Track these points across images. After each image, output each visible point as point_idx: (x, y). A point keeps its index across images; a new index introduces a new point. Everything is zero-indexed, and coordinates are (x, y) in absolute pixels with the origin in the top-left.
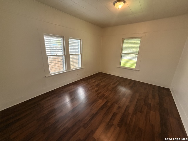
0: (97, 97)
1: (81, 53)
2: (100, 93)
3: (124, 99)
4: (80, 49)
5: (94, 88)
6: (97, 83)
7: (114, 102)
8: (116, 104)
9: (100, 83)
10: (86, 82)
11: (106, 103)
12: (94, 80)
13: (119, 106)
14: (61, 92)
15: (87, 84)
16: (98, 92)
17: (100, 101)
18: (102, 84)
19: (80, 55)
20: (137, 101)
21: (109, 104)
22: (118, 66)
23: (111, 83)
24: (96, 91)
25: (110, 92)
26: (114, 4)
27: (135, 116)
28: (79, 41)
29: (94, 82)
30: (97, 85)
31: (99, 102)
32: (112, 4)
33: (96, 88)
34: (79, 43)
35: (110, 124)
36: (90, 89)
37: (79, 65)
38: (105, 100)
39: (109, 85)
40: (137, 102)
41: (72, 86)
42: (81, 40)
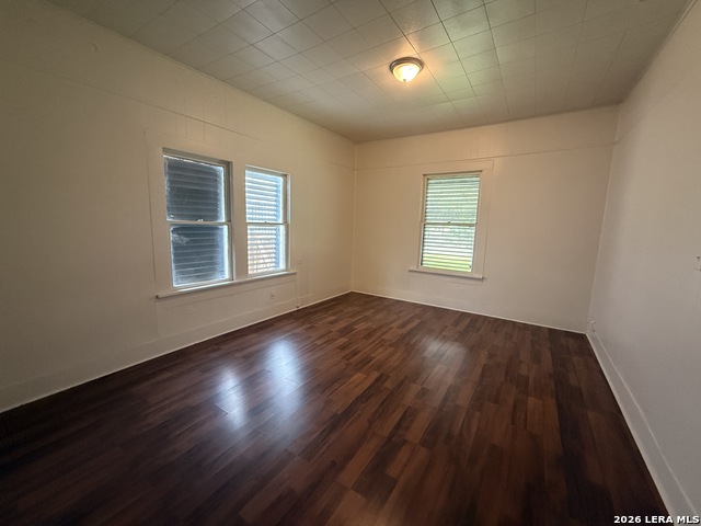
0: (347, 365)
1: (285, 222)
2: (355, 353)
3: (439, 369)
4: (281, 205)
5: (334, 340)
6: (342, 324)
7: (406, 378)
8: (414, 382)
9: (355, 323)
10: (303, 323)
11: (377, 380)
12: (333, 315)
13: (423, 388)
14: (213, 355)
15: (307, 329)
16: (347, 352)
17: (358, 376)
18: (361, 326)
19: (282, 228)
20: (483, 370)
21: (388, 385)
22: (414, 268)
23: (392, 323)
24: (343, 348)
25: (390, 350)
26: (391, 68)
27: (478, 414)
28: (281, 179)
29: (332, 323)
30: (345, 331)
31: (352, 379)
32: (386, 68)
33: (343, 340)
34: (281, 188)
35: (394, 439)
36: (318, 342)
37: (277, 263)
38: (375, 375)
39: (385, 330)
40: (482, 375)
41: (254, 335)
42: (285, 176)
